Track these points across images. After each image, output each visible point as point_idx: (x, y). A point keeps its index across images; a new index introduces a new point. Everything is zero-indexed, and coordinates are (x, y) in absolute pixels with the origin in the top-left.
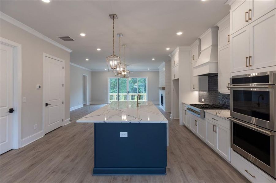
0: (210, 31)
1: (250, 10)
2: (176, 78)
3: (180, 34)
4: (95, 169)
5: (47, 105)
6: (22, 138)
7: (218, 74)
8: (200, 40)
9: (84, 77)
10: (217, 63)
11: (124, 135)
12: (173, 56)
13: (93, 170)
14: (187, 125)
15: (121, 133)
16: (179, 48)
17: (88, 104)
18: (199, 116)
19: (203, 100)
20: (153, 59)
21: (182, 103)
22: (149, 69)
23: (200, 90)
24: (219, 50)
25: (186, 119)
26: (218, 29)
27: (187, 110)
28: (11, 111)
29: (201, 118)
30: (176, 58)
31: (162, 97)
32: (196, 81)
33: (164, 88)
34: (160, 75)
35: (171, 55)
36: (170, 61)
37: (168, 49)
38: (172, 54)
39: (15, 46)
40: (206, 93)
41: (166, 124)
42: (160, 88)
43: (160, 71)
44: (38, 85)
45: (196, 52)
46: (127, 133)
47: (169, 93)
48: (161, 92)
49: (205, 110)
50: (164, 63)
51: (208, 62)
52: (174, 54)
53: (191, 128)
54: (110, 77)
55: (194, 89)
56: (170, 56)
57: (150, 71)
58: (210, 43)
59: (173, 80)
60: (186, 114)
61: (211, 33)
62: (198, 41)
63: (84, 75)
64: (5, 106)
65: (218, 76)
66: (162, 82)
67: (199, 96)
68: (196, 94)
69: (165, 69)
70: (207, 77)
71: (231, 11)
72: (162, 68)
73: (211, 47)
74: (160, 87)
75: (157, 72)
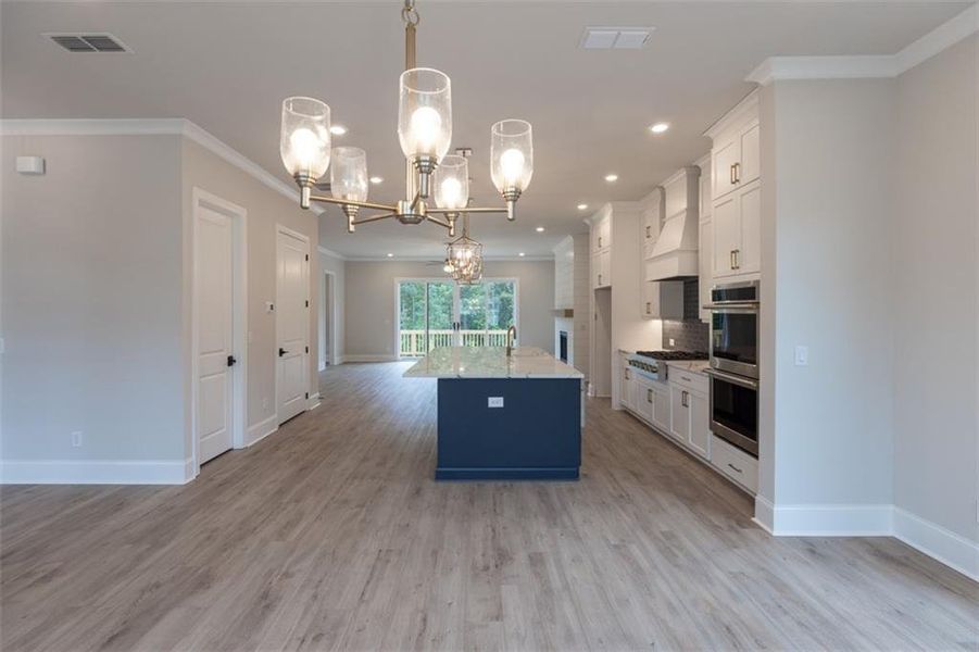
0: (683, 174)
1: (737, 164)
2: (605, 285)
3: (612, 178)
4: (440, 469)
5: (282, 352)
6: (248, 425)
7: (697, 277)
8: (662, 189)
9: (327, 276)
10: (697, 252)
11: (496, 402)
12: (596, 223)
13: (437, 472)
14: (631, 406)
15: (491, 400)
16: (613, 207)
17: (336, 363)
18: (655, 376)
19: (672, 342)
20: (540, 230)
21: (620, 351)
22: (522, 254)
23: (663, 318)
24: (700, 223)
25: (629, 390)
26: (700, 175)
27: (630, 367)
28: (231, 361)
29: (660, 380)
30: (605, 229)
31: (564, 340)
32: (653, 294)
33: (569, 313)
34: (557, 274)
35: (591, 221)
36: (588, 234)
37: (582, 207)
38: (594, 218)
39: (236, 215)
40: (678, 324)
41: (579, 380)
42: (557, 313)
43: (557, 260)
44: (269, 304)
45: (653, 220)
46: (501, 399)
47: (583, 328)
48: (560, 325)
49: (668, 362)
50: (570, 239)
51: (677, 251)
52: (600, 219)
53: (640, 412)
54: (402, 279)
55: (649, 313)
56: (587, 221)
57: (529, 259)
58: (684, 205)
59: (597, 290)
60: (627, 378)
61: (685, 179)
62: (658, 192)
63: (327, 272)
64: (221, 350)
65: (697, 281)
66: (564, 295)
67: (664, 333)
68: (657, 325)
69: (572, 254)
70: (681, 285)
71: (713, 151)
72: (565, 251)
73: (685, 214)
74: (557, 308)
75: (549, 265)
